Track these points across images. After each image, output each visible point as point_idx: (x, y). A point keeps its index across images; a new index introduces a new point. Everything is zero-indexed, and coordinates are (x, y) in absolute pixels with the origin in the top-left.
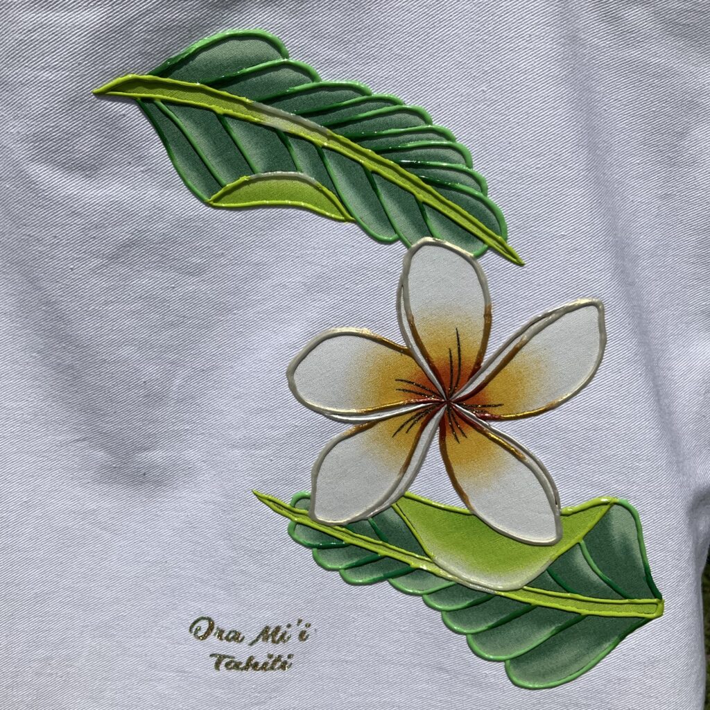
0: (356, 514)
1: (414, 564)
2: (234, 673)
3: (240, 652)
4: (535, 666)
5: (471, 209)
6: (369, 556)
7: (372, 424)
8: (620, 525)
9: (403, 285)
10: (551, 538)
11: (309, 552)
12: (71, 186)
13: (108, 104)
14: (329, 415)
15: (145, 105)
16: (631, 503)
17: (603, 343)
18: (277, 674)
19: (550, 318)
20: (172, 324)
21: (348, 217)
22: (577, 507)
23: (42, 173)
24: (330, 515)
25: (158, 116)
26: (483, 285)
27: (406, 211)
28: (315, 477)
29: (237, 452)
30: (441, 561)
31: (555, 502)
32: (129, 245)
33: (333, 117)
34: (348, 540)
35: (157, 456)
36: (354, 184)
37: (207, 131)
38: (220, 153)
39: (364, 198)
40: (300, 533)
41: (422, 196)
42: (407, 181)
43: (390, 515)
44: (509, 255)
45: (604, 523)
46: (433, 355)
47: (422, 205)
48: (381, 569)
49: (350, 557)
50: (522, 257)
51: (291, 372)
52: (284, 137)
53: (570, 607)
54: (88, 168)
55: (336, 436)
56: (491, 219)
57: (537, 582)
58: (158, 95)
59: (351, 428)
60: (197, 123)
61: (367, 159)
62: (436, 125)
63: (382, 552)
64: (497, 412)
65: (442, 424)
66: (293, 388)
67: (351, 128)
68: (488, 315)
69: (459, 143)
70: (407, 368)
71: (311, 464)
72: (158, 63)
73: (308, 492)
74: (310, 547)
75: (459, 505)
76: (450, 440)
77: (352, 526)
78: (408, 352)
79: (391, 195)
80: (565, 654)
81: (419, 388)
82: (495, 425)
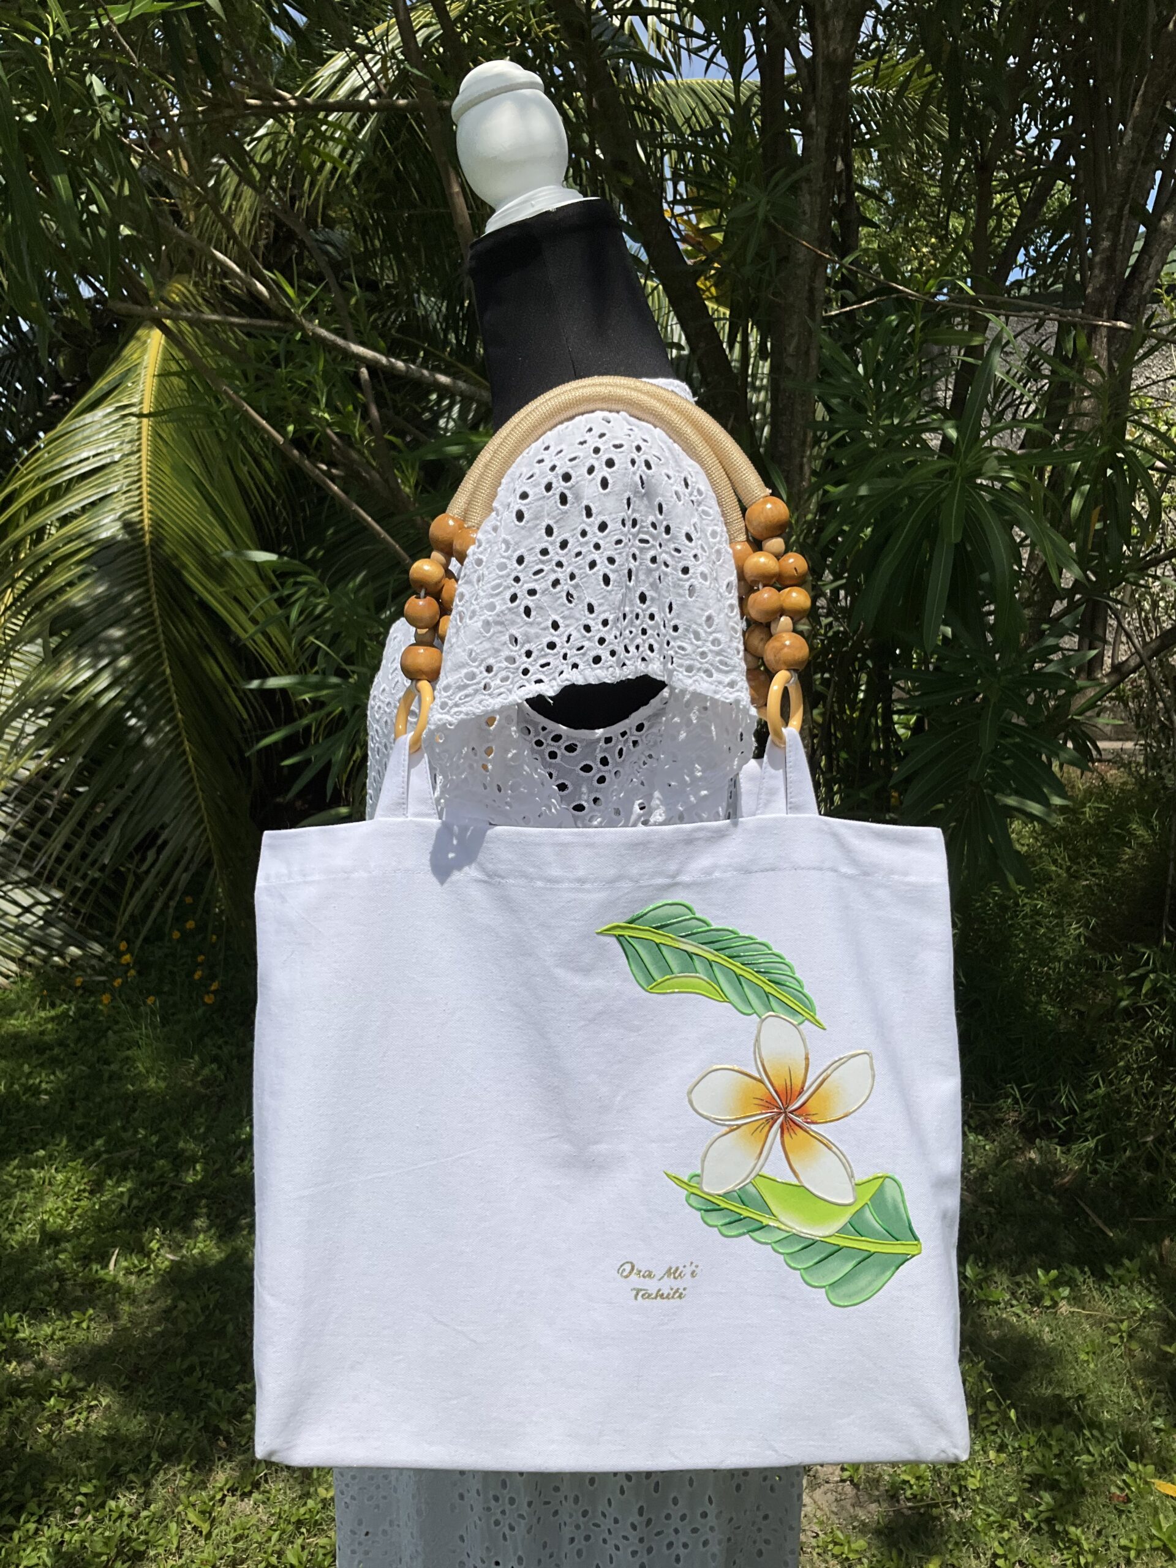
0: (729, 1188)
1: (765, 1222)
2: (647, 1302)
3: (652, 1286)
4: (844, 1290)
5: (795, 997)
6: (737, 1217)
7: (739, 1126)
8: (890, 1189)
9: (757, 1040)
10: (851, 1200)
11: (698, 1214)
12: (576, 980)
13: (601, 938)
14: (713, 1121)
15: (619, 938)
16: (896, 1177)
17: (874, 1076)
18: (676, 1302)
19: (841, 1062)
20: (620, 1062)
21: (726, 999)
22: (865, 1179)
23: (560, 973)
24: (714, 1188)
25: (625, 944)
26: (803, 1040)
27: (759, 997)
28: (703, 1161)
29: (654, 1145)
30: (783, 1219)
31: (851, 1176)
32: (600, 1013)
33: (718, 945)
34: (723, 1205)
35: (603, 1147)
36: (730, 981)
37: (650, 952)
38: (656, 963)
39: (735, 989)
40: (693, 1200)
41: (767, 989)
42: (760, 980)
43: (750, 1188)
44: (817, 1024)
45: (881, 1189)
46: (776, 1083)
47: (767, 994)
48: (744, 1226)
49: (725, 1217)
50: (825, 1025)
51: (690, 1092)
52: (690, 955)
53: (864, 1246)
54: (586, 971)
55: (717, 1135)
56: (807, 1003)
57: (842, 1231)
58: (626, 933)
59: (726, 1129)
60: (645, 947)
61: (736, 967)
62: (775, 951)
63: (745, 1214)
64: (814, 1118)
65: (782, 1127)
66: (691, 1102)
67: (727, 952)
68: (807, 1059)
69: (787, 961)
70: (760, 1091)
71: (701, 1153)
72: (628, 918)
73: (699, 1172)
74: (700, 1210)
75: (795, 1182)
76: (786, 1135)
77: (726, 1195)
78: (761, 1081)
79: (750, 987)
80: (863, 1281)
81: (769, 1103)
82: (813, 1127)
